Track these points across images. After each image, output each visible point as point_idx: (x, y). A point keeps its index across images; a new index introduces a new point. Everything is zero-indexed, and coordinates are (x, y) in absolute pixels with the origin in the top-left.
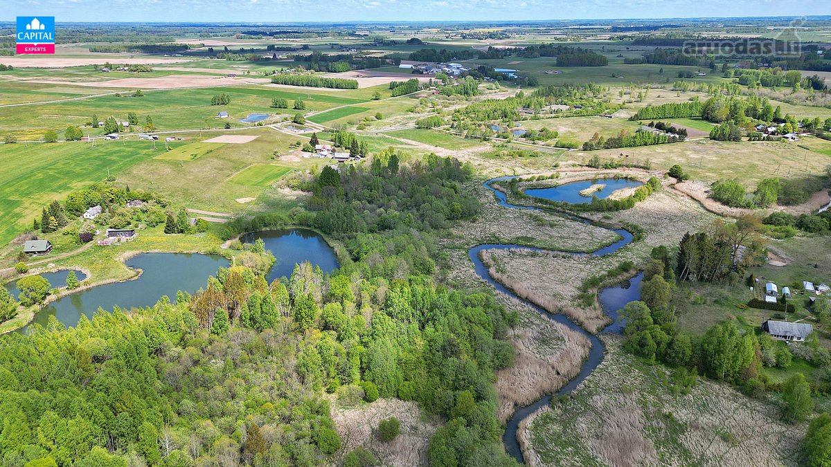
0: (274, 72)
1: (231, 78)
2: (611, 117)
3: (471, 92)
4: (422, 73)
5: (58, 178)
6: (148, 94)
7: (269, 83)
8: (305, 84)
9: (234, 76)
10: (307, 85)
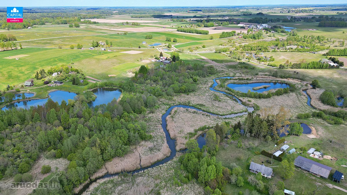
0: (182, 27)
1: (163, 29)
2: (315, 53)
3: (257, 38)
4: (245, 28)
5: (57, 61)
6: (129, 34)
7: (176, 31)
8: (188, 32)
9: (165, 28)
10: (189, 32)
